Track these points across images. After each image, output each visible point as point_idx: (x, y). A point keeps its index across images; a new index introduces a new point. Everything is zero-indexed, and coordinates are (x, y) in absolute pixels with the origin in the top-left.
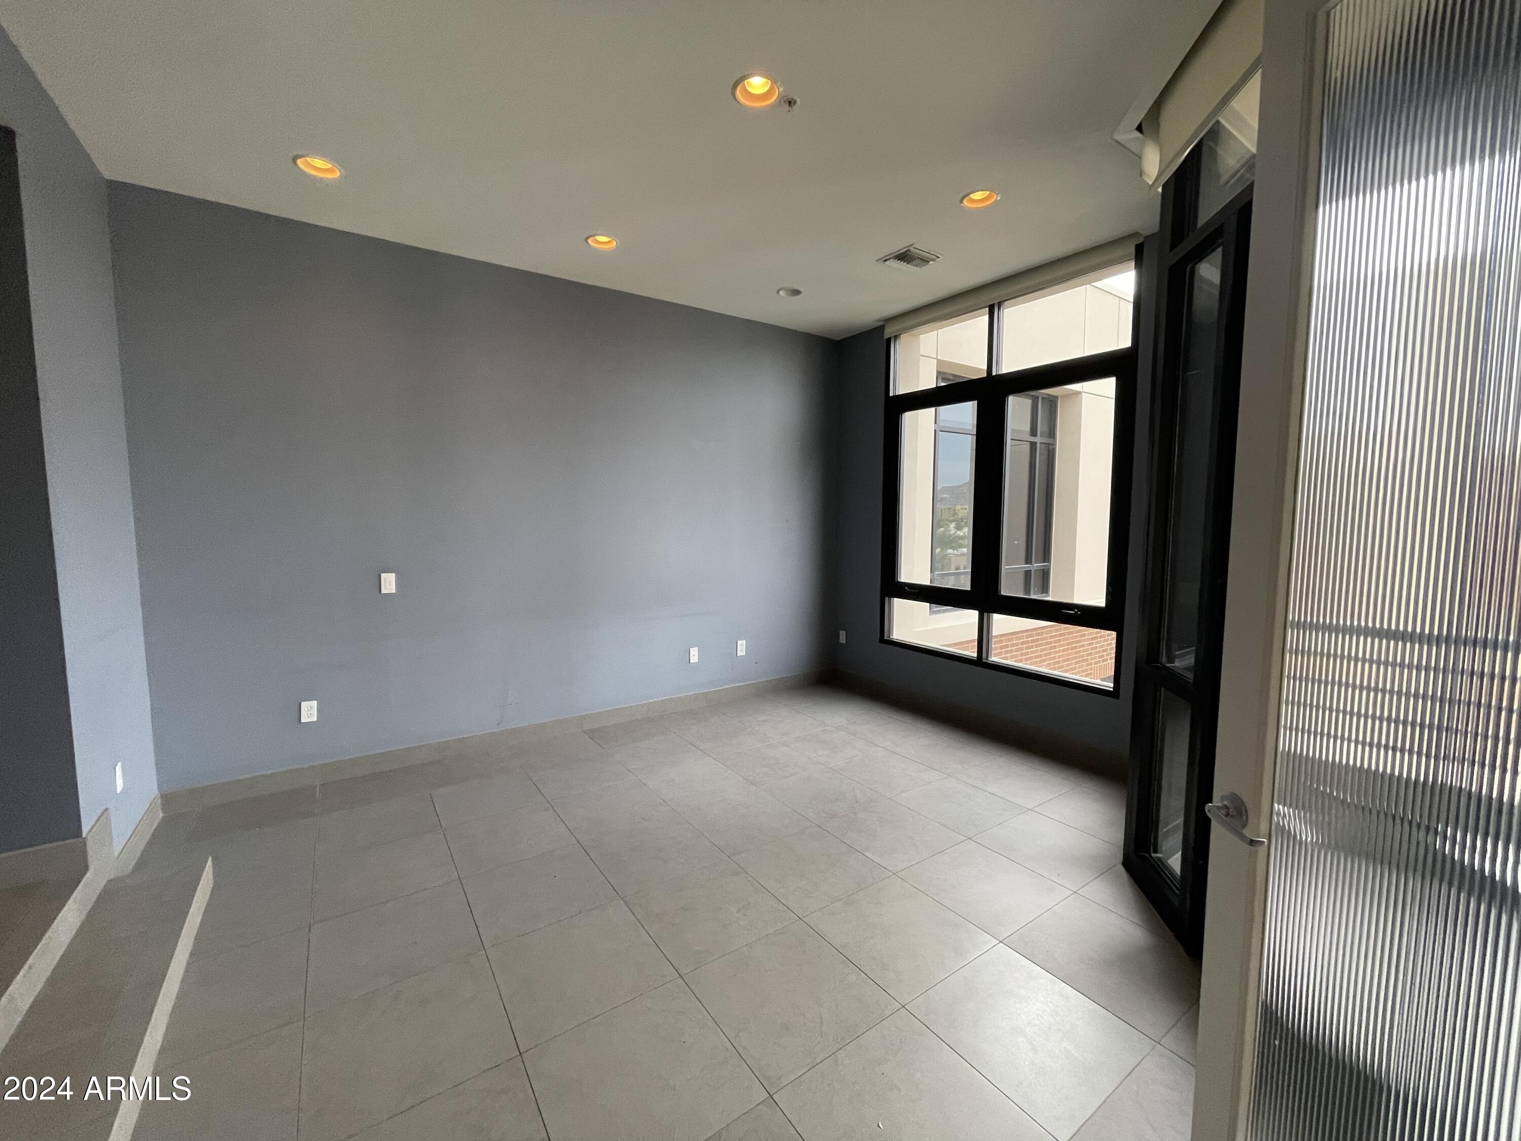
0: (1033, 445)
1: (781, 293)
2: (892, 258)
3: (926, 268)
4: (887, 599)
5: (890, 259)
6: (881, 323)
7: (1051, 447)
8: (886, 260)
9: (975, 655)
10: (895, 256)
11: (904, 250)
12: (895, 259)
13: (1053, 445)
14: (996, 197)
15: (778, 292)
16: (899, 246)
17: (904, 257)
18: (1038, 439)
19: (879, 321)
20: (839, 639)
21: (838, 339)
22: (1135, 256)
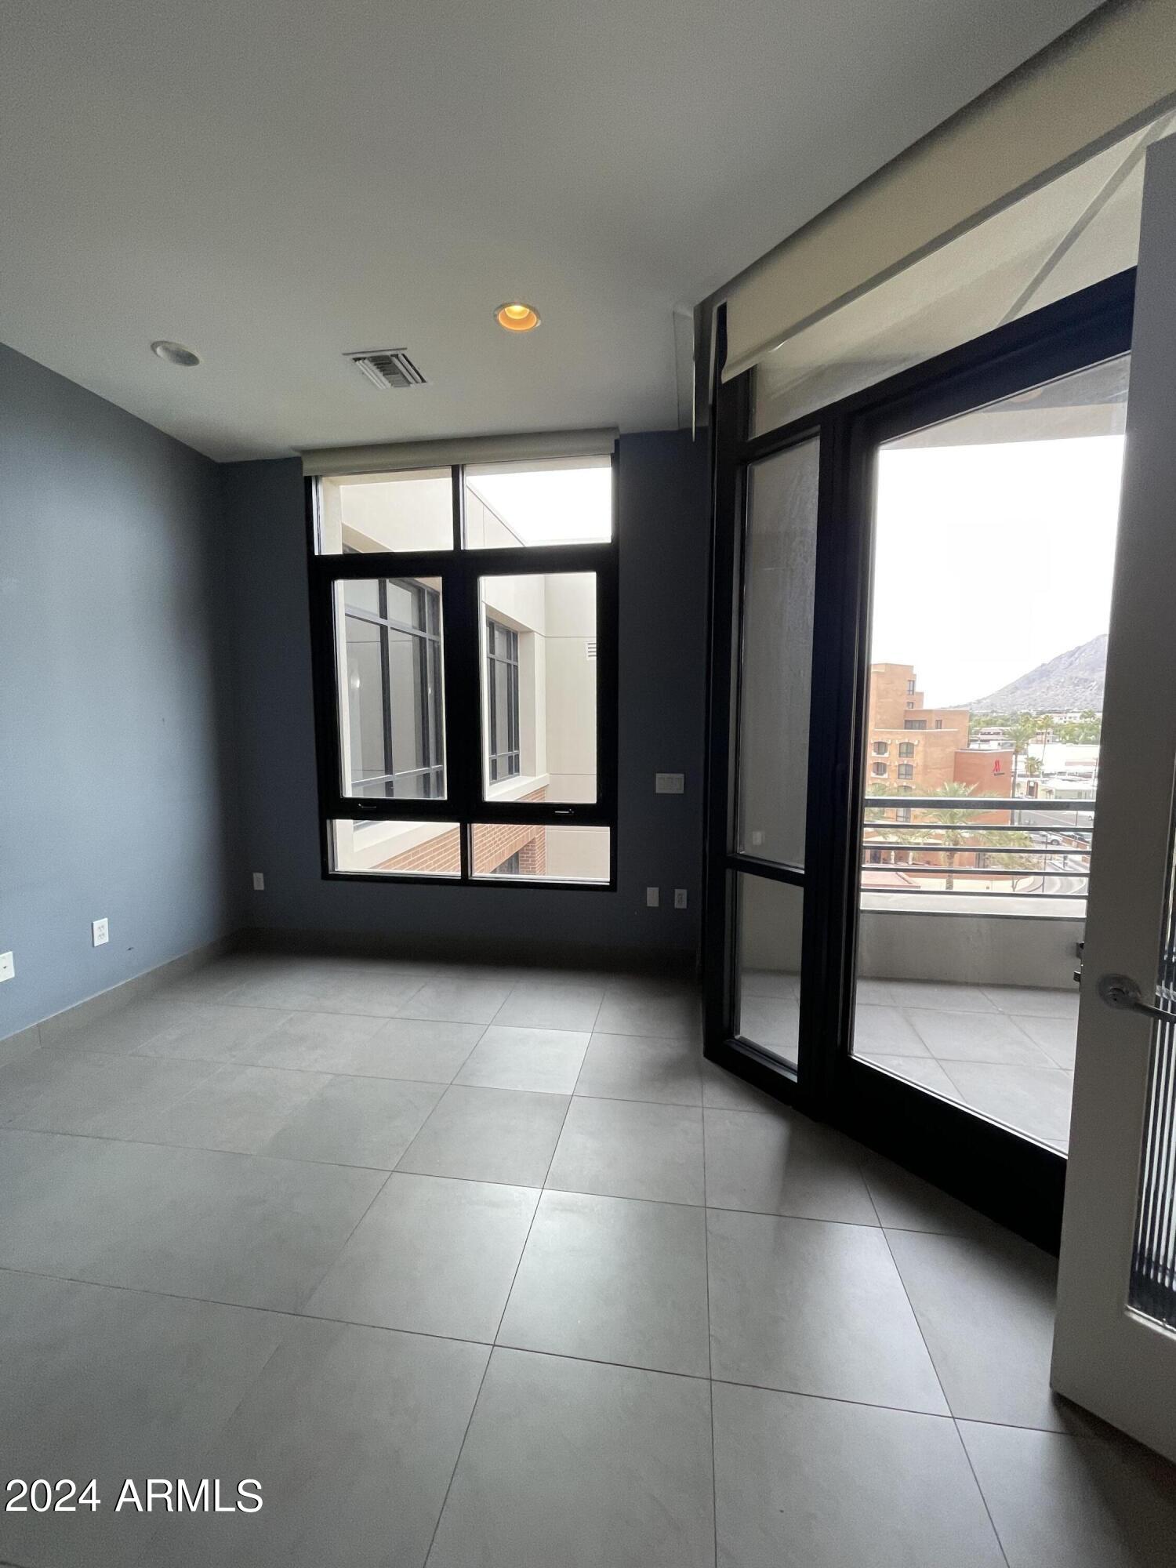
0: (422, 640)
1: (159, 350)
2: (368, 358)
3: (403, 391)
4: (328, 821)
5: (364, 359)
6: (297, 454)
7: (436, 645)
8: (359, 359)
9: (459, 874)
10: (371, 357)
11: (389, 353)
12: (371, 362)
13: (438, 642)
14: (535, 322)
15: (154, 346)
16: (383, 344)
17: (384, 363)
18: (427, 635)
19: (295, 449)
20: (253, 885)
21: (218, 460)
22: (613, 451)
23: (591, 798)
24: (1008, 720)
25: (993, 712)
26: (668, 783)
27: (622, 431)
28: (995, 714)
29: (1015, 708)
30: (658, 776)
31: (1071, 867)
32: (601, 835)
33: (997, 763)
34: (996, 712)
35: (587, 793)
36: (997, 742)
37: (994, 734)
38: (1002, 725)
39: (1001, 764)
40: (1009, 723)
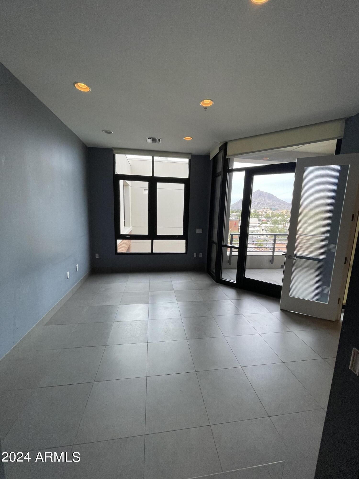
1: (104, 131)
4: (116, 240)
5: (151, 138)
6: (112, 148)
8: (149, 138)
9: (151, 252)
16: (154, 136)
17: (154, 140)
20: (95, 257)
22: (190, 158)
23: (181, 234)
24: (236, 211)
25: (233, 209)
26: (199, 231)
27: (192, 154)
28: (233, 210)
29: (238, 208)
30: (197, 229)
31: (251, 250)
32: (183, 242)
33: (235, 223)
34: (234, 209)
35: (181, 233)
36: (234, 217)
37: (234, 215)
38: (235, 213)
39: (236, 223)
40: (237, 212)
